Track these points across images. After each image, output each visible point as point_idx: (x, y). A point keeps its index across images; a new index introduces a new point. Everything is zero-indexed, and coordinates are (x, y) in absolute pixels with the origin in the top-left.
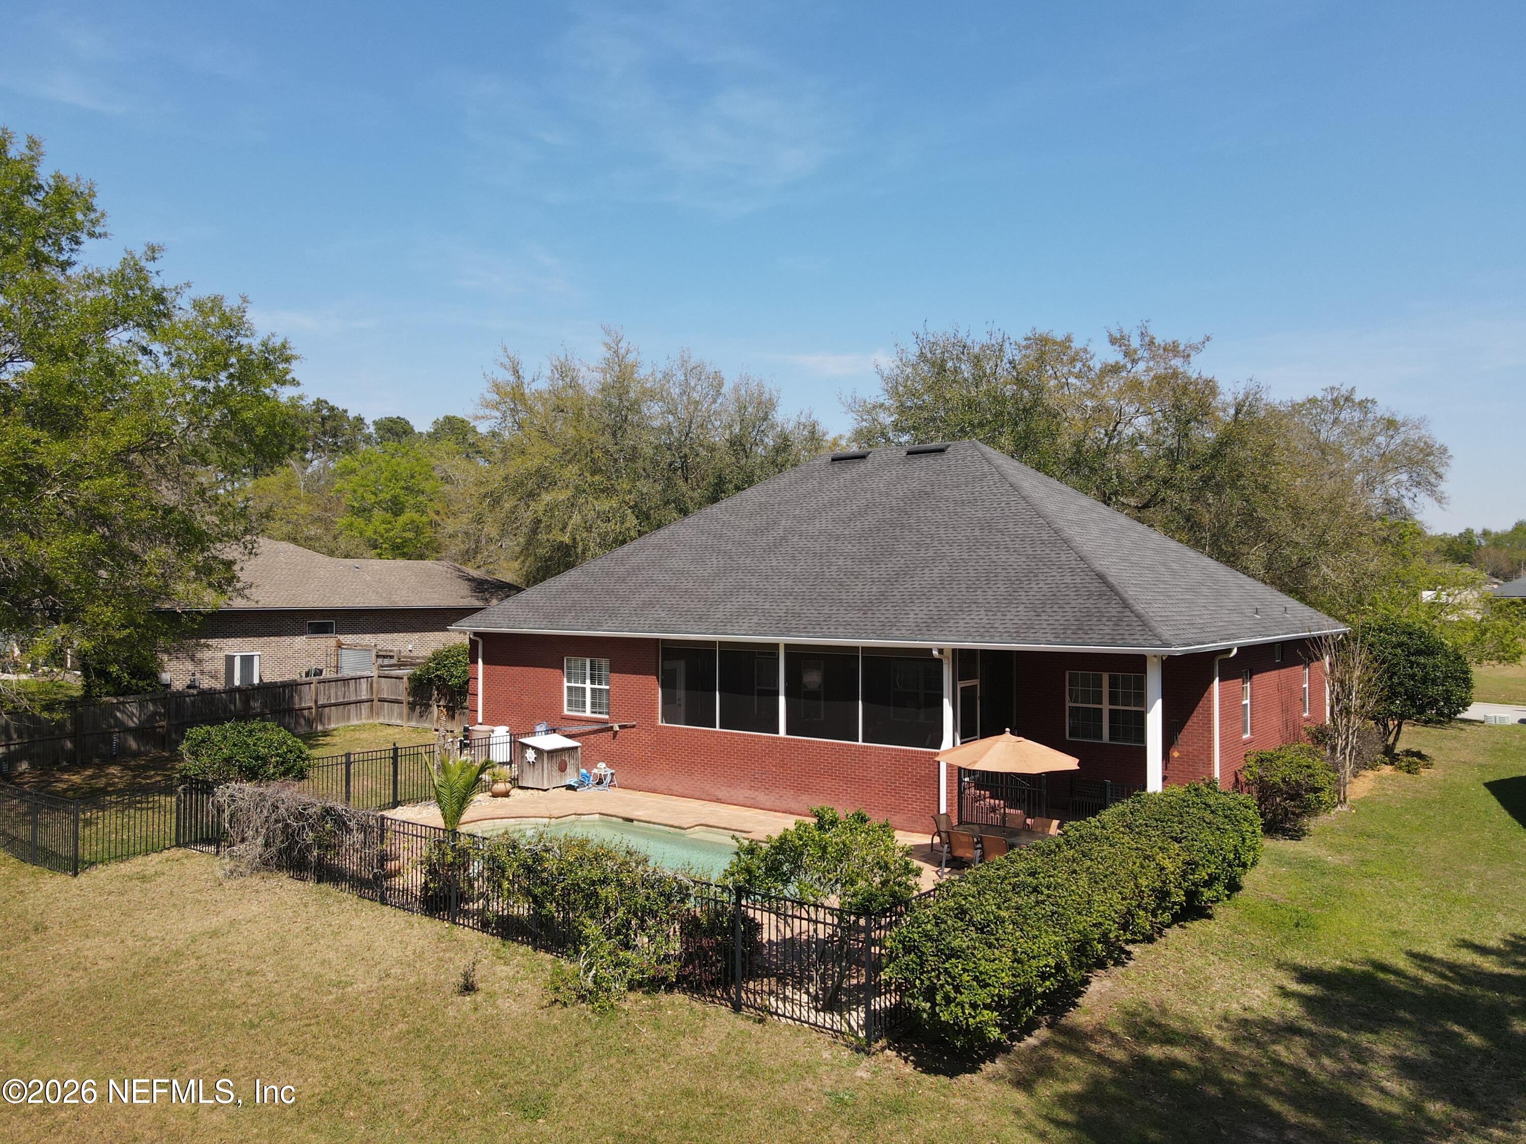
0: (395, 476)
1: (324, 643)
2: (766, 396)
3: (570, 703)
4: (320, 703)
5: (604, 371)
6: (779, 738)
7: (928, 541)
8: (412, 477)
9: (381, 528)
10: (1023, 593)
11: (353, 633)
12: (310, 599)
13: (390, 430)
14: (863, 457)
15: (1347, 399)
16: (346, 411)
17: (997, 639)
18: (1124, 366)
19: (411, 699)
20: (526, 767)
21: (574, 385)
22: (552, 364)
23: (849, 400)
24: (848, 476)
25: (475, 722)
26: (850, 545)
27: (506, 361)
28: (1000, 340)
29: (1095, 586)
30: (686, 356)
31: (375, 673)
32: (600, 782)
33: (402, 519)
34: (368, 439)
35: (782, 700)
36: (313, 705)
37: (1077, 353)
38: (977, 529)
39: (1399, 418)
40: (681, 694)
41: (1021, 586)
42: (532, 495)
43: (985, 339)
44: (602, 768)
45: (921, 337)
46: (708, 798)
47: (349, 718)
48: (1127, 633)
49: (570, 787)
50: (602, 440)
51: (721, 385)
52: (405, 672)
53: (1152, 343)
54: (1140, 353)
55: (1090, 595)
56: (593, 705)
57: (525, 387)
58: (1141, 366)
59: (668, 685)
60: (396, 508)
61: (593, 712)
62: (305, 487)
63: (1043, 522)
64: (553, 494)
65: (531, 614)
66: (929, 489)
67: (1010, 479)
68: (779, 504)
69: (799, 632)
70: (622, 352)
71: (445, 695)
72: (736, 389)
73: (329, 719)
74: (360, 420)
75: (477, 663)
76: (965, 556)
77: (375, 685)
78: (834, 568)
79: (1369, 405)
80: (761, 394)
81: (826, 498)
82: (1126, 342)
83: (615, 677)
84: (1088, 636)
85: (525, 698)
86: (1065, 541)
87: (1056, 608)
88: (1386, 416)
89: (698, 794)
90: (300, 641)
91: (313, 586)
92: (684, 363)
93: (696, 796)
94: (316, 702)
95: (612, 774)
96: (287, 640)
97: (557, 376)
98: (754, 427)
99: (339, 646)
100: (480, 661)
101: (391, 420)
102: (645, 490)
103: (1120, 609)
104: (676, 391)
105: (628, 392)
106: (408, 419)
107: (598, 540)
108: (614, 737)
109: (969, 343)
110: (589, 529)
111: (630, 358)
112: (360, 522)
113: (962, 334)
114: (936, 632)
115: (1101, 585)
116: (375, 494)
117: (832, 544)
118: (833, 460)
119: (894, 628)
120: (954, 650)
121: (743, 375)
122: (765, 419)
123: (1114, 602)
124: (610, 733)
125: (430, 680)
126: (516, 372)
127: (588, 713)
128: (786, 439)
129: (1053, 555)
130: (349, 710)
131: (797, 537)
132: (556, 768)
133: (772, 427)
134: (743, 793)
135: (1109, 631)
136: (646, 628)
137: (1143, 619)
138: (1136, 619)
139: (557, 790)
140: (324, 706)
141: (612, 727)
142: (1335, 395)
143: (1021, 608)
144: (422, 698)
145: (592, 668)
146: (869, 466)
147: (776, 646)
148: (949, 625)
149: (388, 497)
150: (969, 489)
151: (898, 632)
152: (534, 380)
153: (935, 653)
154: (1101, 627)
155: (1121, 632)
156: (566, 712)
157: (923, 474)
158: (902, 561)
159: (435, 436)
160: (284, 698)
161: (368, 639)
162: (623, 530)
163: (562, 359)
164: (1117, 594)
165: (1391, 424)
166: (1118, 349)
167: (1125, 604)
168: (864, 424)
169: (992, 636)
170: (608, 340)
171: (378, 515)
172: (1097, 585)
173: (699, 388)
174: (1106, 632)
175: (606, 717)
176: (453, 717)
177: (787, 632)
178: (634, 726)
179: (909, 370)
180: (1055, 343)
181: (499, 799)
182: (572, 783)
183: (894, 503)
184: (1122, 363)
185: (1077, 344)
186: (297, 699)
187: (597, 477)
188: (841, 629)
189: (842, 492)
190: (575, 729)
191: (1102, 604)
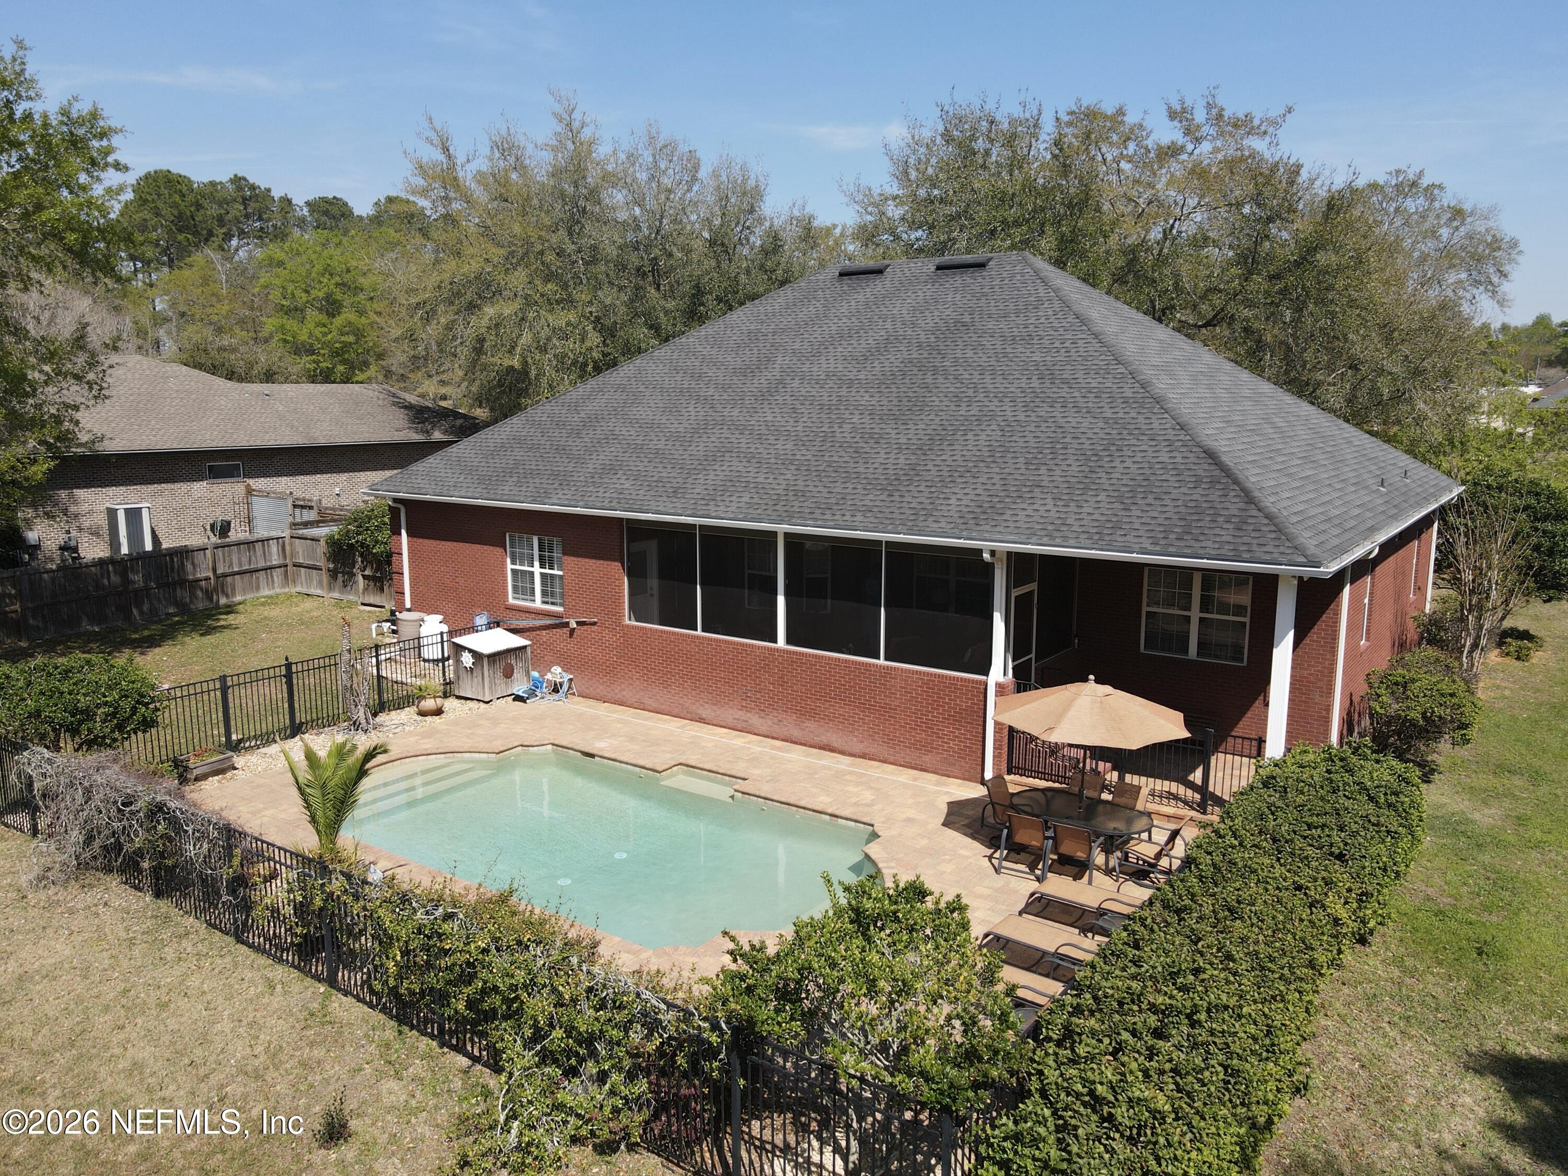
0: (328, 271)
1: (232, 489)
2: (751, 183)
3: (515, 589)
4: (219, 571)
5: (554, 149)
6: (778, 650)
7: (970, 393)
8: (348, 271)
9: (318, 332)
10: (1104, 475)
11: (265, 476)
12: (207, 437)
13: (326, 213)
14: (879, 272)
15: (1414, 184)
16: (269, 190)
17: (1072, 542)
18: (1183, 148)
19: (331, 566)
20: (462, 674)
21: (520, 166)
22: (490, 139)
23: (852, 188)
24: (861, 297)
25: (402, 608)
26: (867, 395)
27: (433, 135)
28: (1035, 112)
29: (1204, 469)
30: (653, 131)
31: (287, 533)
32: (556, 690)
33: (338, 321)
34: (301, 223)
35: (781, 601)
36: (211, 574)
37: (1132, 130)
38: (1035, 378)
39: (1467, 207)
40: (653, 583)
41: (1099, 463)
42: (472, 307)
43: (1018, 112)
44: (556, 673)
45: (946, 108)
46: (689, 716)
47: (258, 588)
48: (1255, 541)
49: (518, 698)
50: (554, 239)
51: (696, 168)
52: (322, 531)
53: (1220, 116)
54: (1205, 129)
55: (1198, 481)
56: (544, 593)
57: (459, 168)
58: (1206, 147)
59: (635, 573)
60: (331, 307)
61: (544, 602)
62: (227, 281)
63: (1123, 370)
64: (497, 307)
65: (462, 476)
66: (967, 318)
67: (1075, 308)
68: (774, 334)
69: (804, 518)
70: (576, 125)
71: (371, 563)
72: (716, 175)
73: (233, 589)
74: (287, 202)
75: (400, 534)
76: (1022, 417)
77: (288, 548)
78: (847, 427)
79: (1436, 192)
80: (745, 180)
81: (834, 328)
82: (1189, 116)
83: (570, 560)
84: (1198, 545)
85: (461, 581)
86: (1158, 400)
87: (1150, 499)
88: (1452, 205)
89: (676, 711)
90: (200, 488)
91: (211, 420)
92: (652, 139)
93: (674, 713)
94: (214, 570)
95: (571, 680)
96: (181, 488)
97: (497, 155)
98: (738, 223)
99: (250, 491)
100: (404, 532)
101: (324, 200)
102: (608, 301)
103: (1242, 505)
104: (642, 176)
105: (584, 178)
106: (346, 199)
107: (555, 363)
108: (571, 635)
109: (998, 117)
110: (543, 350)
111: (587, 134)
112: (291, 324)
113: (990, 106)
114: (987, 528)
115: (1213, 467)
116: (307, 292)
117: (844, 392)
118: (841, 275)
119: (931, 519)
120: (1009, 554)
121: (724, 157)
122: (752, 211)
123: (1232, 494)
124: (566, 630)
125: (351, 546)
126: (446, 150)
127: (538, 603)
128: (776, 238)
129: (1141, 419)
130: (258, 578)
131: (797, 381)
132: (499, 674)
133: (760, 220)
134: (732, 714)
135: (1230, 539)
136: (606, 504)
137: (1276, 521)
138: (1266, 521)
139: (502, 701)
140: (225, 575)
141: (568, 623)
142: (1400, 179)
143: (1102, 497)
144: (344, 564)
145: (541, 549)
146: (888, 283)
147: (774, 534)
148: (1005, 517)
149: (321, 295)
150: (1020, 321)
151: (935, 525)
152: (468, 161)
153: (986, 556)
154: (1217, 531)
155: (1245, 540)
156: (511, 601)
157: (958, 297)
158: (937, 420)
159: (377, 220)
160: (172, 569)
161: (283, 484)
162: (583, 351)
163: (504, 132)
164: (1236, 482)
165: (1458, 213)
166: (1179, 125)
167: (1249, 498)
168: (869, 218)
169: (1065, 538)
170: (558, 109)
171: (313, 315)
172: (1206, 467)
173: (671, 171)
174: (1224, 538)
175: (560, 609)
176: (382, 590)
177: (788, 518)
178: (594, 624)
179: (922, 150)
180: (1105, 117)
181: (429, 719)
182: (520, 693)
183: (923, 337)
184: (1180, 143)
185: (1131, 118)
186: (189, 567)
187: (549, 286)
188: (859, 517)
189: (854, 319)
190: (522, 624)
191: (1215, 495)
